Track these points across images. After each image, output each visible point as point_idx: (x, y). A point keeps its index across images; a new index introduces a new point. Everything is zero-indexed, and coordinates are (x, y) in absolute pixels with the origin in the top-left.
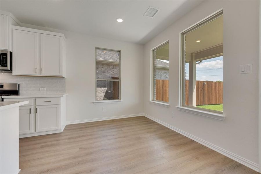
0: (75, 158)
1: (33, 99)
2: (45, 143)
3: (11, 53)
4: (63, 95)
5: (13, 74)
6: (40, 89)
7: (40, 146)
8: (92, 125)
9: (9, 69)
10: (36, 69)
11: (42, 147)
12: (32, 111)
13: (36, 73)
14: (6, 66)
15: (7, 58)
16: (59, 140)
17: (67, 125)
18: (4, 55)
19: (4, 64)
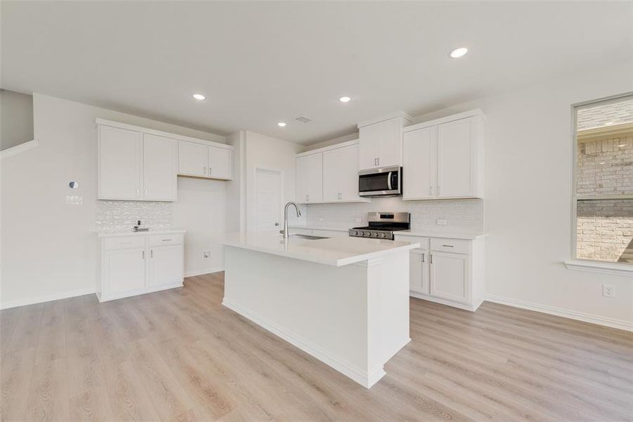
0: (495, 371)
1: (427, 238)
2: (444, 318)
3: (401, 168)
4: (477, 237)
5: (404, 200)
6: (437, 222)
7: (435, 319)
8: (558, 325)
9: (399, 192)
10: (431, 188)
11: (439, 323)
12: (426, 259)
13: (431, 194)
14: (397, 189)
15: (397, 177)
16: (468, 324)
17: (485, 302)
18: (395, 173)
19: (394, 186)
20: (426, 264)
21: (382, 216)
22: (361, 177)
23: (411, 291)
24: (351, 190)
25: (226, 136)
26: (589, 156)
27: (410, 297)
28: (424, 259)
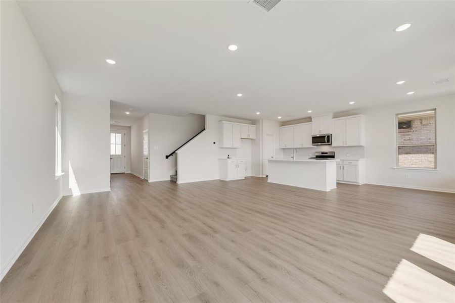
1: (342, 161)
3: (331, 135)
4: (361, 159)
5: (332, 147)
6: (346, 154)
9: (330, 144)
10: (344, 142)
12: (342, 168)
15: (329, 138)
18: (328, 136)
19: (328, 141)
20: (342, 170)
21: (322, 153)
22: (313, 138)
23: (337, 180)
24: (308, 143)
25: (254, 122)
26: (424, 125)
27: (337, 183)
28: (340, 168)
